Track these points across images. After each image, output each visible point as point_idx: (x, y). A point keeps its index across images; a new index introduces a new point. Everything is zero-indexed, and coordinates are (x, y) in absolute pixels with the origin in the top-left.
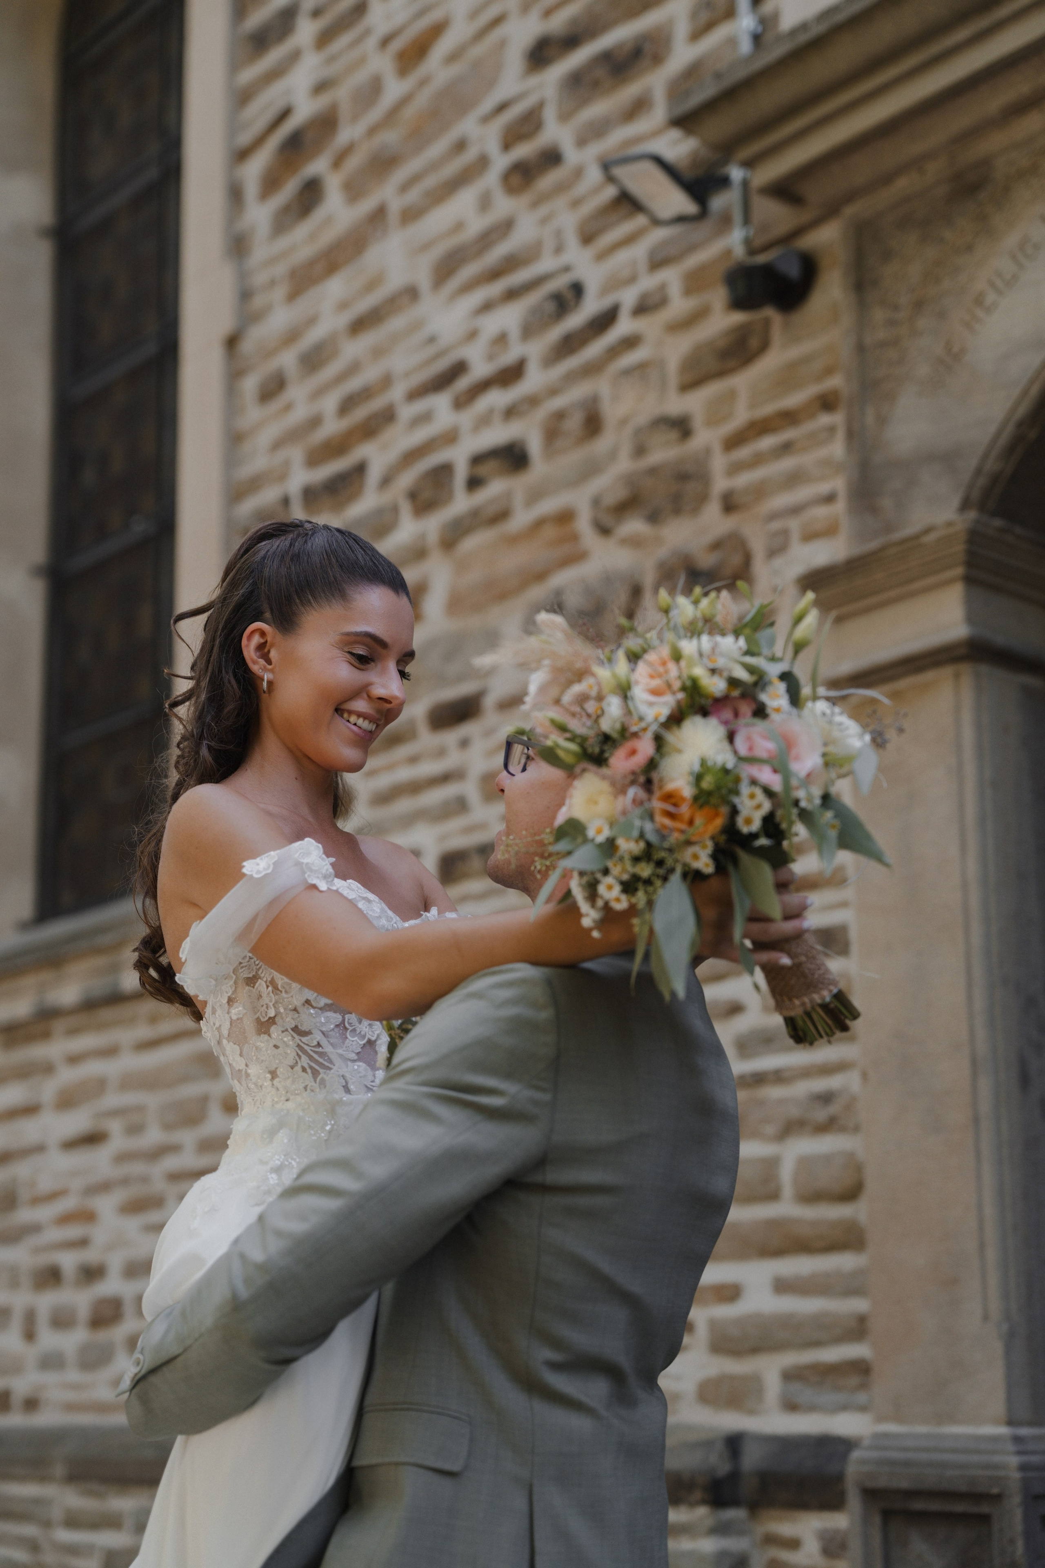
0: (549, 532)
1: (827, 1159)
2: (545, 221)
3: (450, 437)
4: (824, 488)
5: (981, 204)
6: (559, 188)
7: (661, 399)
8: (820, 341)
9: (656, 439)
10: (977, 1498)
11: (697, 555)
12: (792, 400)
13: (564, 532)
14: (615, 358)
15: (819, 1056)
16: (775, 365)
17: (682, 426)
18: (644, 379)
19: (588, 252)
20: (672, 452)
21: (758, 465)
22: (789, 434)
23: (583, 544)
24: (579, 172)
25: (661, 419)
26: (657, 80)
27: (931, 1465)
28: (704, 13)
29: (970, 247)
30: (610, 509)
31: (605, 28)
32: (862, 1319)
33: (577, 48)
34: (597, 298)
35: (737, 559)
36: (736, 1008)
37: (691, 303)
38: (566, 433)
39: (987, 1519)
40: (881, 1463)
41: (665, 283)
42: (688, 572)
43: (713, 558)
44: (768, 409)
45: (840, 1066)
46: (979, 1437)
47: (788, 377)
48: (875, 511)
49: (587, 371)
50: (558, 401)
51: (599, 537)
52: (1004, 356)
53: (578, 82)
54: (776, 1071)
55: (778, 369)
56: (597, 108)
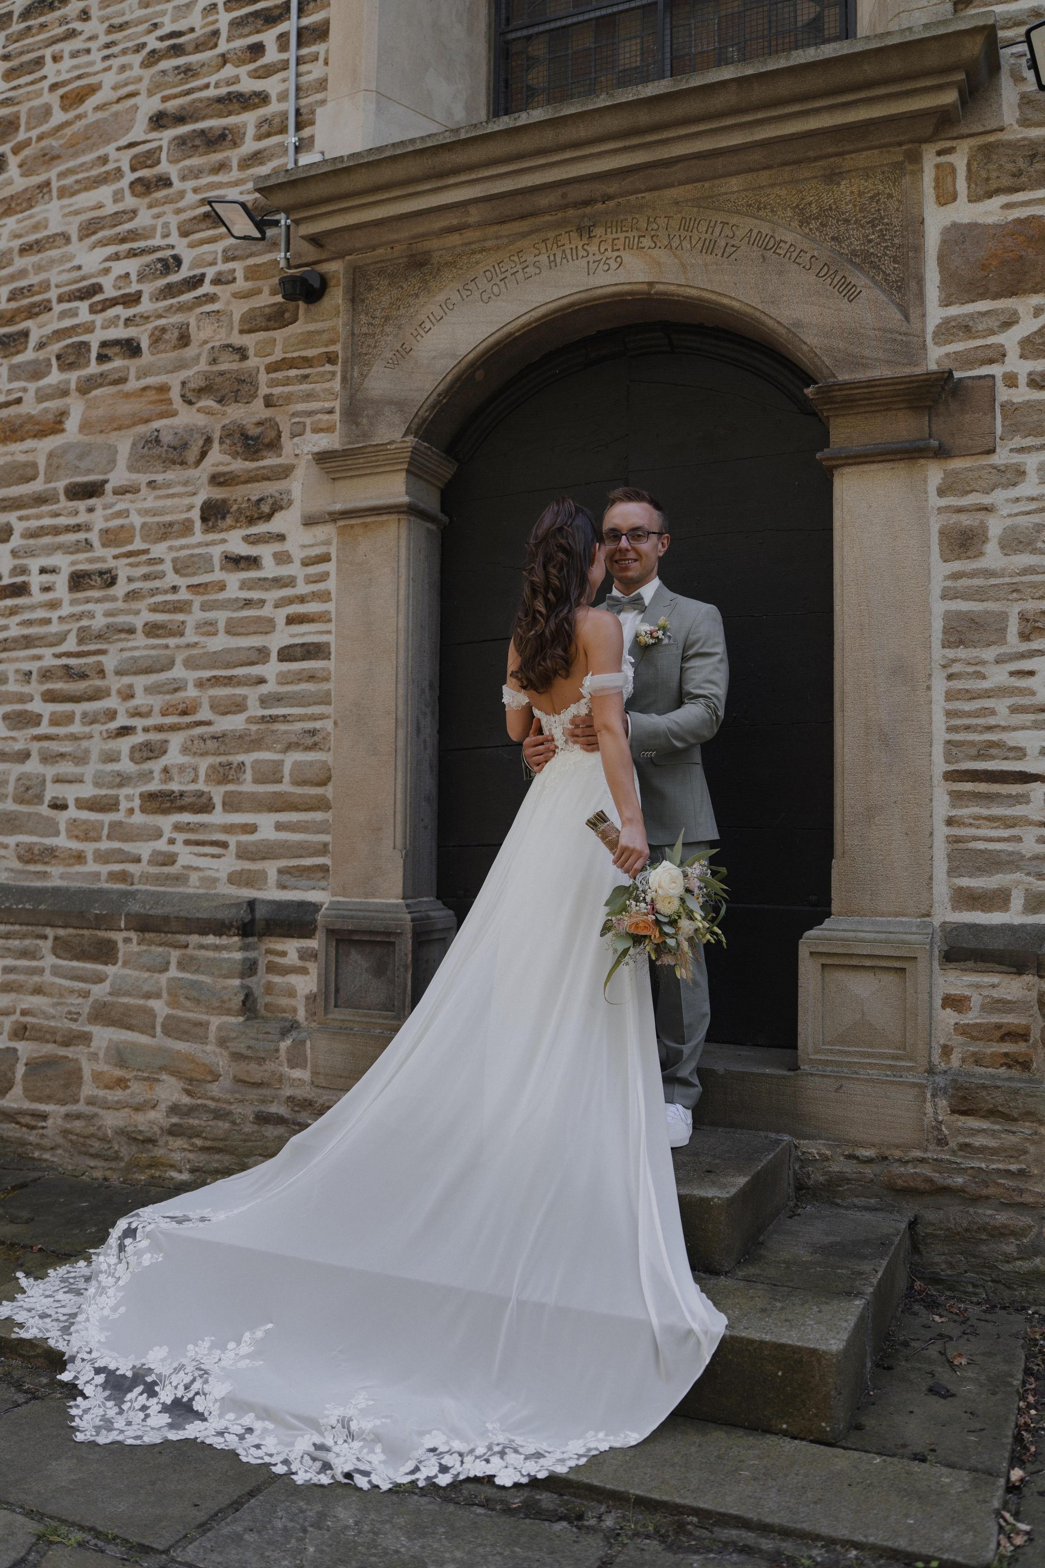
0: (152, 395)
1: (311, 764)
2: (158, 216)
3: (89, 328)
4: (327, 405)
5: (425, 275)
6: (168, 201)
7: (229, 334)
8: (328, 324)
9: (225, 356)
10: (389, 934)
11: (248, 427)
12: (310, 353)
13: (162, 397)
14: (200, 305)
15: (309, 710)
16: (300, 331)
17: (242, 353)
18: (218, 321)
19: (185, 241)
20: (235, 366)
21: (288, 385)
22: (307, 371)
23: (175, 407)
24: (182, 194)
25: (229, 346)
26: (235, 155)
27: (364, 918)
28: (266, 127)
29: (417, 295)
30: (194, 390)
31: (204, 118)
32: (326, 845)
33: (184, 124)
34: (190, 269)
35: (273, 434)
36: (261, 681)
37: (249, 285)
38: (167, 341)
39: (392, 944)
40: (337, 917)
41: (234, 270)
42: (242, 435)
43: (258, 430)
44: (295, 355)
45: (321, 717)
46: (387, 905)
47: (308, 339)
48: (357, 424)
49: (182, 308)
50: (162, 322)
51: (185, 405)
52: (434, 358)
53: (184, 143)
54: (284, 716)
55: (302, 333)
56: (195, 161)
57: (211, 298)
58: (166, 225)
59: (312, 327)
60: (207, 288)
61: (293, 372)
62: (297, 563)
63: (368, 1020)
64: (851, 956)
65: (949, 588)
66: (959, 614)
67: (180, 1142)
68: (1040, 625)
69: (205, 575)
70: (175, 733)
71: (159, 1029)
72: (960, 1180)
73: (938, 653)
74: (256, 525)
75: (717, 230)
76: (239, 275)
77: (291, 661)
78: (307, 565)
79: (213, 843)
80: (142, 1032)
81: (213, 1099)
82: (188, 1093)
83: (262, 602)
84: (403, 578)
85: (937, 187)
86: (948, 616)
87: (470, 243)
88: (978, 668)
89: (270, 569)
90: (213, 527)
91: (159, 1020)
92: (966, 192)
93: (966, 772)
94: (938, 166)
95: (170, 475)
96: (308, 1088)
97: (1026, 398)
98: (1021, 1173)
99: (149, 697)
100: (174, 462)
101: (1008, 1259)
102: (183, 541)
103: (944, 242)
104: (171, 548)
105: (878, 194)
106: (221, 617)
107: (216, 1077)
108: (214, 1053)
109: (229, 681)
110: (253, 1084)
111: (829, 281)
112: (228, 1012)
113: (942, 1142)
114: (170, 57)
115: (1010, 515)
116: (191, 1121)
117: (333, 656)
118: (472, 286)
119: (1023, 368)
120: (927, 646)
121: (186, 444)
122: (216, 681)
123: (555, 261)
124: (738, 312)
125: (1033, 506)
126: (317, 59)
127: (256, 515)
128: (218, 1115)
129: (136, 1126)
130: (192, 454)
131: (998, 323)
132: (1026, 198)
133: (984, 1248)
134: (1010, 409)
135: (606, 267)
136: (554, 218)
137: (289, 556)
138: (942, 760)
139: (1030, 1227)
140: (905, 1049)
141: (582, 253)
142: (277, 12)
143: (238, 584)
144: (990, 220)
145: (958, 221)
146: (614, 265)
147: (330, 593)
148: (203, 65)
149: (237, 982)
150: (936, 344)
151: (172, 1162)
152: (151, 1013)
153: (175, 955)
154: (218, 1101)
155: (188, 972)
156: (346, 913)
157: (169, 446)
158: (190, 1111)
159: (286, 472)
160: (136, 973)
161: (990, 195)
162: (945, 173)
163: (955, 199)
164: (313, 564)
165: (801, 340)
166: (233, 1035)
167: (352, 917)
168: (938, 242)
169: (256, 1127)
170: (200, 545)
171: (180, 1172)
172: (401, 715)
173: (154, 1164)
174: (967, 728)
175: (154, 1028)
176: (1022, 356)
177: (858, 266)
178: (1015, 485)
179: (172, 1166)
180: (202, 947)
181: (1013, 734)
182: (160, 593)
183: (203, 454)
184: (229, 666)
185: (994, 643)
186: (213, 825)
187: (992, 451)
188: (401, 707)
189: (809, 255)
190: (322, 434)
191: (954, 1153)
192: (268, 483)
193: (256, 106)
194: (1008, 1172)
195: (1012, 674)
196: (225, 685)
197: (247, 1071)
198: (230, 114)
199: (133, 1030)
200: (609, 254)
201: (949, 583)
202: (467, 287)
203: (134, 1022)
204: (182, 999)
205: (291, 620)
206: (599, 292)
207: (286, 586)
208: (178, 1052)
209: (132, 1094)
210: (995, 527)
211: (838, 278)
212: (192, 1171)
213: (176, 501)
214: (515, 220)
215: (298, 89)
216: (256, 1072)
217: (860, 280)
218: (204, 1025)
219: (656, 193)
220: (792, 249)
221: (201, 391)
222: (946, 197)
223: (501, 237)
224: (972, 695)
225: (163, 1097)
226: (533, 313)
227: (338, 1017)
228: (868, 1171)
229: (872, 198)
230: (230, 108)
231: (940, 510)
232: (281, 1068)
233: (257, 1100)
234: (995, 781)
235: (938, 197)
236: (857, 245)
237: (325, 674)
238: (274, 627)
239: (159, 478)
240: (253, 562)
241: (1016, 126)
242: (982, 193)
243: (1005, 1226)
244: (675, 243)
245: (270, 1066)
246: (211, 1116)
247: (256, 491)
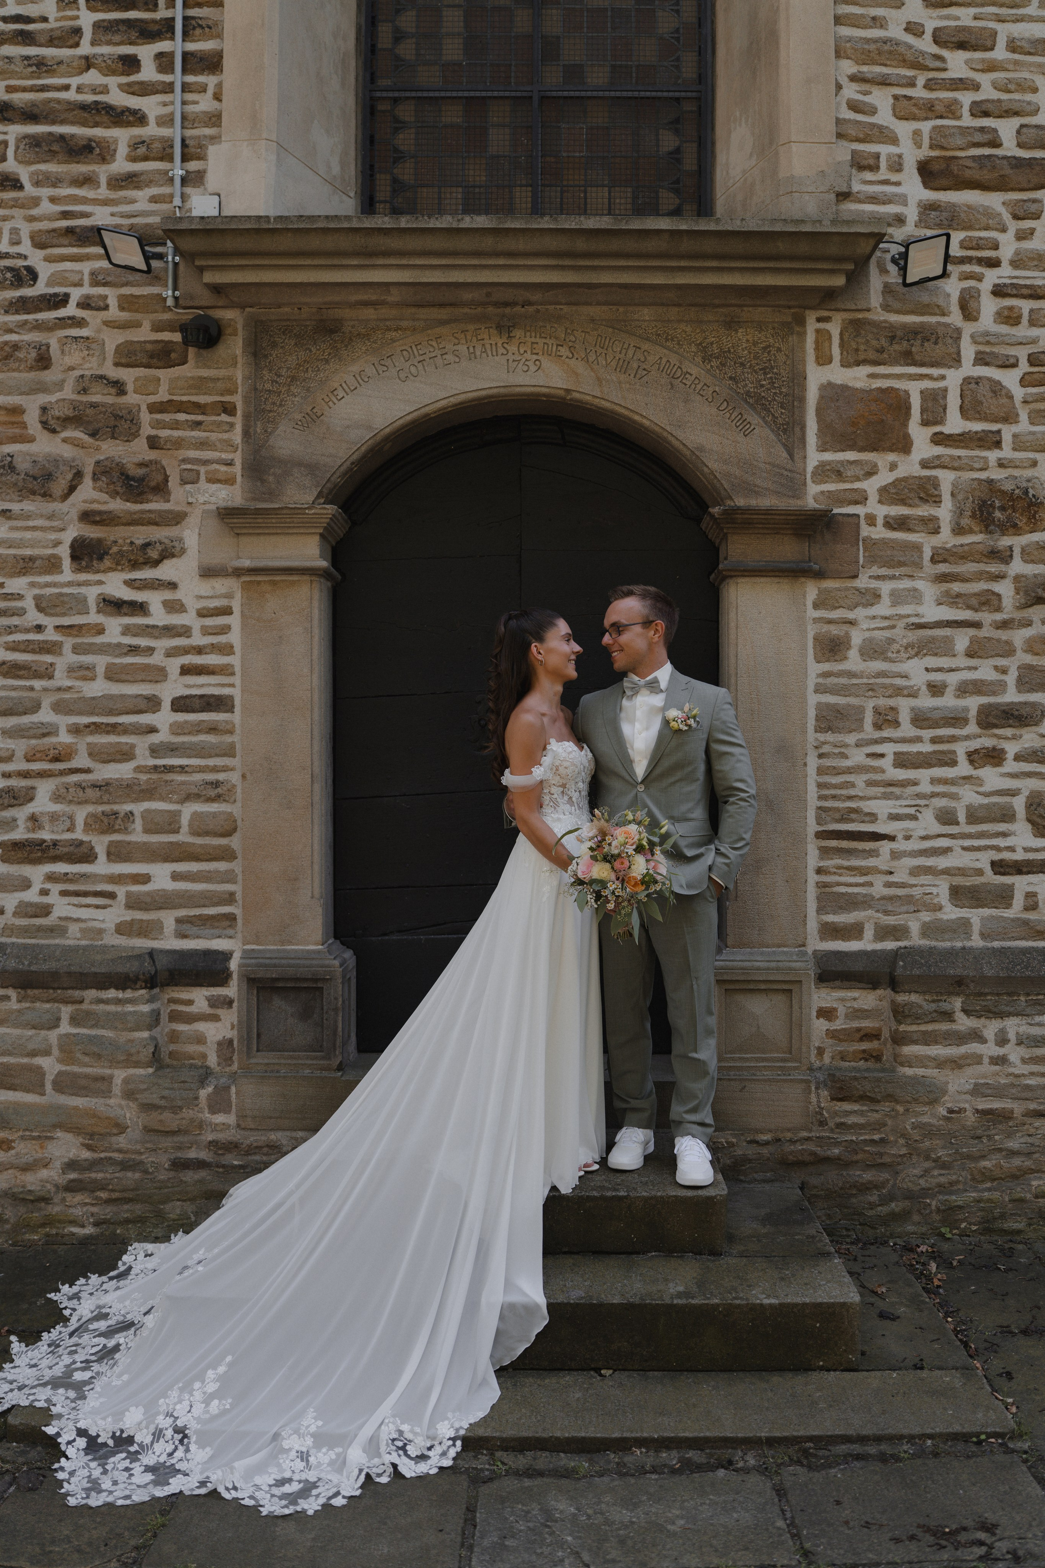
0: (1, 416)
1: (213, 815)
2: (4, 219)
4: (224, 456)
5: (335, 341)
6: (16, 204)
7: (101, 364)
8: (222, 373)
9: (96, 387)
10: (316, 980)
11: (129, 466)
12: (202, 399)
13: (13, 419)
14: (64, 327)
15: (211, 762)
16: (190, 375)
17: (119, 387)
18: (88, 348)
19: (40, 253)
20: (110, 400)
21: (177, 429)
22: (200, 418)
23: (31, 432)
24: (36, 202)
25: (102, 377)
26: (103, 172)
27: (289, 966)
28: (142, 150)
29: (327, 361)
30: (58, 418)
31: (63, 122)
32: (232, 894)
33: (37, 123)
34: (48, 284)
35: (160, 478)
36: (153, 730)
37: (125, 316)
38: (20, 360)
39: (321, 989)
40: (258, 965)
41: (106, 297)
42: (122, 474)
43: (141, 472)
44: (185, 398)
45: (225, 769)
46: (308, 951)
47: (199, 385)
48: (263, 481)
49: (39, 326)
50: (14, 337)
51: (45, 432)
52: (348, 427)
53: (38, 145)
54: (181, 767)
55: (192, 378)
56: (51, 167)
57: (80, 323)
58: (15, 231)
59: (205, 373)
60: (71, 310)
61: (182, 417)
62: (193, 614)
63: (295, 1062)
64: (749, 981)
65: (821, 684)
66: (828, 705)
67: (79, 1198)
68: (889, 718)
69: (77, 616)
70: (44, 780)
71: (49, 1087)
72: (837, 1151)
73: (812, 736)
74: (141, 570)
75: (630, 353)
76: (112, 302)
77: (188, 712)
78: (204, 616)
79: (97, 894)
80: (28, 1091)
81: (120, 1151)
82: (89, 1147)
83: (151, 650)
84: (316, 639)
85: (817, 349)
86: (819, 706)
87: (386, 320)
88: (842, 750)
89: (158, 616)
90: (87, 567)
91: (49, 1078)
92: (839, 357)
93: (833, 832)
94: (818, 331)
95: (28, 506)
96: (233, 1131)
97: (882, 536)
98: (882, 1140)
99: (9, 741)
100: (34, 493)
101: (872, 1206)
102: (48, 578)
103: (822, 397)
104: (32, 585)
105: (769, 346)
106: (101, 662)
107: (121, 1128)
108: (120, 1106)
109: (113, 729)
110: (167, 1132)
111: (728, 415)
112: (137, 1065)
113: (822, 1123)
114: (17, 44)
115: (868, 630)
116: (93, 1175)
117: (238, 709)
118: (388, 362)
119: (882, 511)
120: (804, 732)
121: (50, 475)
122: (96, 728)
123: (474, 353)
124: (646, 428)
125: (886, 623)
126: (205, 91)
127: (141, 560)
128: (125, 1166)
129: (23, 1187)
130: (59, 486)
131: (862, 472)
132: (887, 372)
133: (854, 1200)
134: (870, 544)
135: (526, 368)
136: (473, 311)
137: (183, 605)
138: (814, 822)
139: (888, 1180)
140: (791, 1053)
141: (501, 351)
142: (156, 28)
143: (120, 629)
144: (859, 385)
145: (833, 381)
146: (533, 368)
147: (232, 647)
148: (60, 63)
149: (145, 1034)
150: (813, 482)
151: (71, 1218)
152: (39, 1072)
153: (66, 1011)
154: (126, 1152)
155: (84, 1027)
156: (267, 961)
157: (26, 474)
158: (92, 1165)
159: (177, 518)
160: (18, 1032)
161: (858, 364)
162: (823, 337)
163: (830, 362)
164: (212, 616)
165: (703, 462)
166: (145, 1086)
167: (275, 966)
168: (817, 396)
169: (172, 1174)
170: (70, 584)
171: (83, 1226)
172: (317, 770)
173: (49, 1221)
174: (834, 797)
175: (43, 1085)
176: (880, 502)
177: (751, 406)
178: (872, 605)
179: (73, 1222)
180: (101, 1001)
181: (868, 803)
182: (21, 632)
183: (72, 489)
184: (111, 713)
185: (854, 730)
186: (96, 875)
187: (855, 577)
188: (316, 763)
189: (711, 389)
190: (219, 485)
191: (832, 1131)
192: (155, 527)
193: (129, 124)
194: (872, 1141)
195: (868, 755)
196: (108, 733)
197: (161, 1121)
198: (96, 125)
199: (15, 1090)
200: (528, 355)
201: (820, 680)
202: (383, 362)
203: (17, 1081)
204: (79, 1055)
205: (185, 671)
206: (518, 390)
207: (180, 636)
208: (76, 1108)
209: (17, 1154)
210: (857, 638)
211: (735, 414)
212: (96, 1224)
213: (38, 534)
214: (433, 306)
215: (184, 118)
216: (171, 1121)
217: (754, 419)
218: (107, 1080)
219: (574, 308)
220: (697, 382)
221: (67, 421)
222: (824, 359)
223: (418, 319)
224: (837, 771)
225: (57, 1154)
226: (452, 399)
227: (261, 1061)
228: (765, 1151)
229: (765, 348)
230: (97, 119)
231: (816, 620)
232: (200, 1115)
233: (173, 1148)
234: (854, 840)
235: (817, 358)
236: (750, 387)
237: (228, 727)
238: (166, 676)
239: (15, 507)
240: (140, 608)
241: (879, 310)
242: (852, 361)
243: (870, 1182)
244: (592, 357)
245: (188, 1114)
246: (119, 1168)
247: (141, 535)
